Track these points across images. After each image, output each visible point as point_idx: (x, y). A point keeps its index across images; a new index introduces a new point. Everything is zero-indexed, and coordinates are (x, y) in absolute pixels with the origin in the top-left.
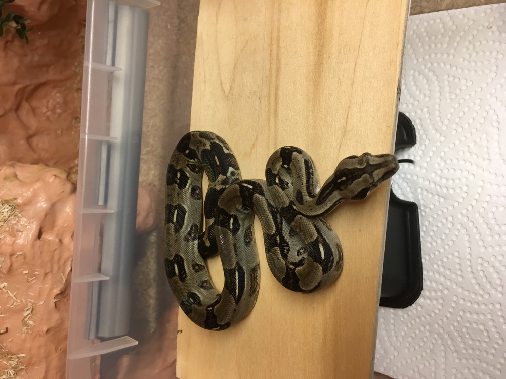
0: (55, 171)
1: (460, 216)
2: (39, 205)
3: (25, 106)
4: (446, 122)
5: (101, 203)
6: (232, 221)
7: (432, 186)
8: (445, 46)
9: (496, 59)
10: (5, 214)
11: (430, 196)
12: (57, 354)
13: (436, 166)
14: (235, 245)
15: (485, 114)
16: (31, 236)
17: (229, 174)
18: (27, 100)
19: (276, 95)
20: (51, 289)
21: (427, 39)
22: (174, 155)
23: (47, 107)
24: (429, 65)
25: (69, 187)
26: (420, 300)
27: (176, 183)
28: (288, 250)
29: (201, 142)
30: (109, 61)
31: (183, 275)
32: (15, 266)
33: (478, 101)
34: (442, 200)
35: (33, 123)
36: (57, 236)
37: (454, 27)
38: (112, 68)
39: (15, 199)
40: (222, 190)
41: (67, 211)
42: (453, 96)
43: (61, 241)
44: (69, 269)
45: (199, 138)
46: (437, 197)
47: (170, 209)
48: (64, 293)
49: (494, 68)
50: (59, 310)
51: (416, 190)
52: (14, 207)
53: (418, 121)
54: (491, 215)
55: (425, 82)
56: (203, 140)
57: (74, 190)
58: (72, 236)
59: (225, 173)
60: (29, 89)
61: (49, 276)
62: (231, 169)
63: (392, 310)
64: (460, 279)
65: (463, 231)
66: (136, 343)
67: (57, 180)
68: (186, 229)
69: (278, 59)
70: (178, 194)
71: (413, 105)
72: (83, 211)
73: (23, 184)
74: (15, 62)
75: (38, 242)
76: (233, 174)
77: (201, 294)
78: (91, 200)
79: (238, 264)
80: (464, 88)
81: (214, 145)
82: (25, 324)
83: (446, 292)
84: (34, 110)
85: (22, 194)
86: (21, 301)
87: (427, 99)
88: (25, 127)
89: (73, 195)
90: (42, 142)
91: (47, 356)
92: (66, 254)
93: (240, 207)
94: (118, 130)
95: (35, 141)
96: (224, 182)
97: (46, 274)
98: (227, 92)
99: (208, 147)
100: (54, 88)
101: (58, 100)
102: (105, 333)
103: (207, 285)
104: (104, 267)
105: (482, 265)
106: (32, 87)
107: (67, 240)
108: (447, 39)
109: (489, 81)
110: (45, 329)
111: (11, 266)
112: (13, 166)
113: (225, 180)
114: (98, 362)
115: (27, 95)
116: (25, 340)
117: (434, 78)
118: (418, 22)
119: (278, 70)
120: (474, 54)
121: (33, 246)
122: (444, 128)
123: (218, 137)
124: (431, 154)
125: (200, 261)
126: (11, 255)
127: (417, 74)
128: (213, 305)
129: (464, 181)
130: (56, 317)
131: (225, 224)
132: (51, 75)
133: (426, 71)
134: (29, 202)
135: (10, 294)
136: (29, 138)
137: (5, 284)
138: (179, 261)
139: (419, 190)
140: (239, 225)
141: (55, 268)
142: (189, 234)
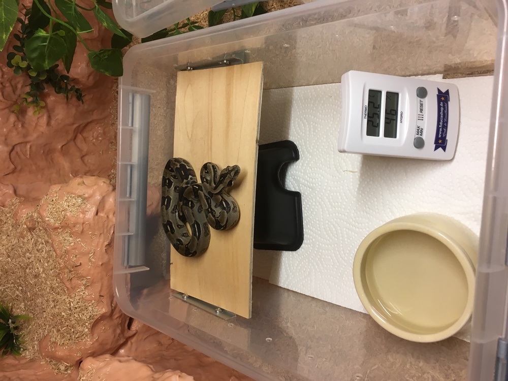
0: (104, 180)
1: (318, 198)
2: (96, 197)
3: (80, 136)
4: (312, 148)
5: (128, 195)
6: (190, 203)
7: (306, 182)
8: (312, 105)
9: (333, 114)
10: (79, 203)
11: (306, 188)
12: (107, 278)
13: (308, 171)
14: (193, 213)
15: (328, 144)
16: (92, 214)
17: (189, 179)
18: (80, 134)
19: (211, 140)
20: (104, 242)
21: (304, 101)
22: (164, 171)
23: (93, 137)
24: (304, 116)
25: (111, 188)
26: (303, 245)
27: (166, 185)
28: (215, 213)
29: (175, 164)
30: (130, 125)
31: (173, 231)
32: (85, 229)
33: (325, 137)
34: (311, 190)
35: (85, 148)
36: (105, 214)
37: (316, 96)
38: (131, 128)
39: (84, 195)
40: (187, 187)
41: (111, 200)
42: (315, 134)
43: (108, 217)
44: (112, 232)
45: (174, 162)
46: (308, 189)
47: (163, 198)
48: (110, 245)
49: (332, 119)
50: (107, 254)
51: (299, 185)
52: (84, 199)
53: (300, 147)
54: (331, 197)
55: (302, 125)
56: (176, 163)
57: (114, 189)
58: (114, 214)
59: (187, 178)
60: (82, 126)
61: (102, 235)
62: (190, 177)
63: (290, 252)
64: (319, 232)
65: (320, 206)
66: (149, 269)
67: (105, 184)
68: (171, 208)
69: (212, 123)
70: (168, 191)
71: (298, 137)
72: (119, 200)
73: (88, 187)
74: (73, 111)
75: (96, 217)
76: (191, 179)
77: (183, 239)
78: (123, 194)
79: (195, 221)
80: (319, 129)
81: (181, 165)
82: (90, 261)
83: (314, 240)
84: (85, 139)
85: (87, 192)
86: (88, 248)
87: (304, 135)
88: (80, 150)
89: (114, 193)
90: (91, 159)
91: (102, 279)
92: (111, 224)
93: (193, 197)
94: (135, 159)
95: (86, 158)
96: (187, 183)
97: (101, 234)
98: (190, 137)
99: (178, 166)
100: (97, 124)
101: (100, 131)
102: (132, 263)
103: (185, 235)
104: (130, 229)
105: (328, 224)
106: (83, 125)
107: (111, 216)
108: (313, 102)
109: (330, 126)
110: (100, 263)
111: (83, 230)
112: (81, 177)
113: (187, 182)
114: (129, 276)
115: (80, 130)
116: (90, 269)
117: (307, 123)
118: (300, 91)
119: (212, 128)
120: (324, 111)
121: (94, 219)
122: (311, 151)
123: (184, 161)
124: (305, 165)
125: (181, 223)
126: (83, 224)
127: (299, 120)
128: (187, 245)
129: (319, 179)
130: (106, 257)
131: (187, 205)
132: (95, 116)
133: (303, 119)
134: (91, 197)
135: (83, 245)
136: (82, 157)
137: (80, 239)
138: (169, 223)
139: (301, 185)
140: (194, 205)
141: (105, 230)
142: (173, 210)
